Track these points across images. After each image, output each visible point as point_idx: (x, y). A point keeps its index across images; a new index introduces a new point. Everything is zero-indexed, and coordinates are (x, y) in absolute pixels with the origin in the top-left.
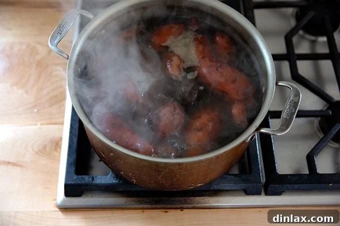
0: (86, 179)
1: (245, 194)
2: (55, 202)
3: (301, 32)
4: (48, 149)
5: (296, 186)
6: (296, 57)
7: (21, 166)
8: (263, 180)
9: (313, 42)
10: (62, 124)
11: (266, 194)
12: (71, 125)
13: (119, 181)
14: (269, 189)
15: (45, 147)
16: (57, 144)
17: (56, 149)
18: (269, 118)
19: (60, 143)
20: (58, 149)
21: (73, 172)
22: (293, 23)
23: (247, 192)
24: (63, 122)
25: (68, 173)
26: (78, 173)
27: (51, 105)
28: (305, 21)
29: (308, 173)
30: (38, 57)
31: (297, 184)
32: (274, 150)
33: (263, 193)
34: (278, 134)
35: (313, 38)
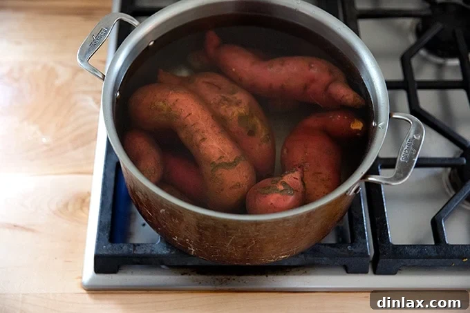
0: (125, 249)
1: (345, 272)
2: (79, 280)
3: (423, 52)
4: (70, 207)
5: (417, 262)
6: (416, 85)
7: (33, 231)
8: (371, 252)
9: (440, 67)
10: (91, 173)
11: (375, 273)
12: (105, 174)
13: (171, 252)
14: (379, 265)
15: (66, 205)
16: (83, 201)
17: (81, 209)
18: (379, 167)
19: (87, 200)
20: (85, 209)
21: (107, 239)
22: (412, 39)
23: (349, 270)
24: (93, 170)
25: (99, 239)
26: (112, 239)
27: (75, 148)
28: (428, 37)
29: (433, 243)
30: (58, 82)
31: (418, 258)
32: (386, 211)
33: (370, 270)
34: (394, 184)
35: (440, 61)
